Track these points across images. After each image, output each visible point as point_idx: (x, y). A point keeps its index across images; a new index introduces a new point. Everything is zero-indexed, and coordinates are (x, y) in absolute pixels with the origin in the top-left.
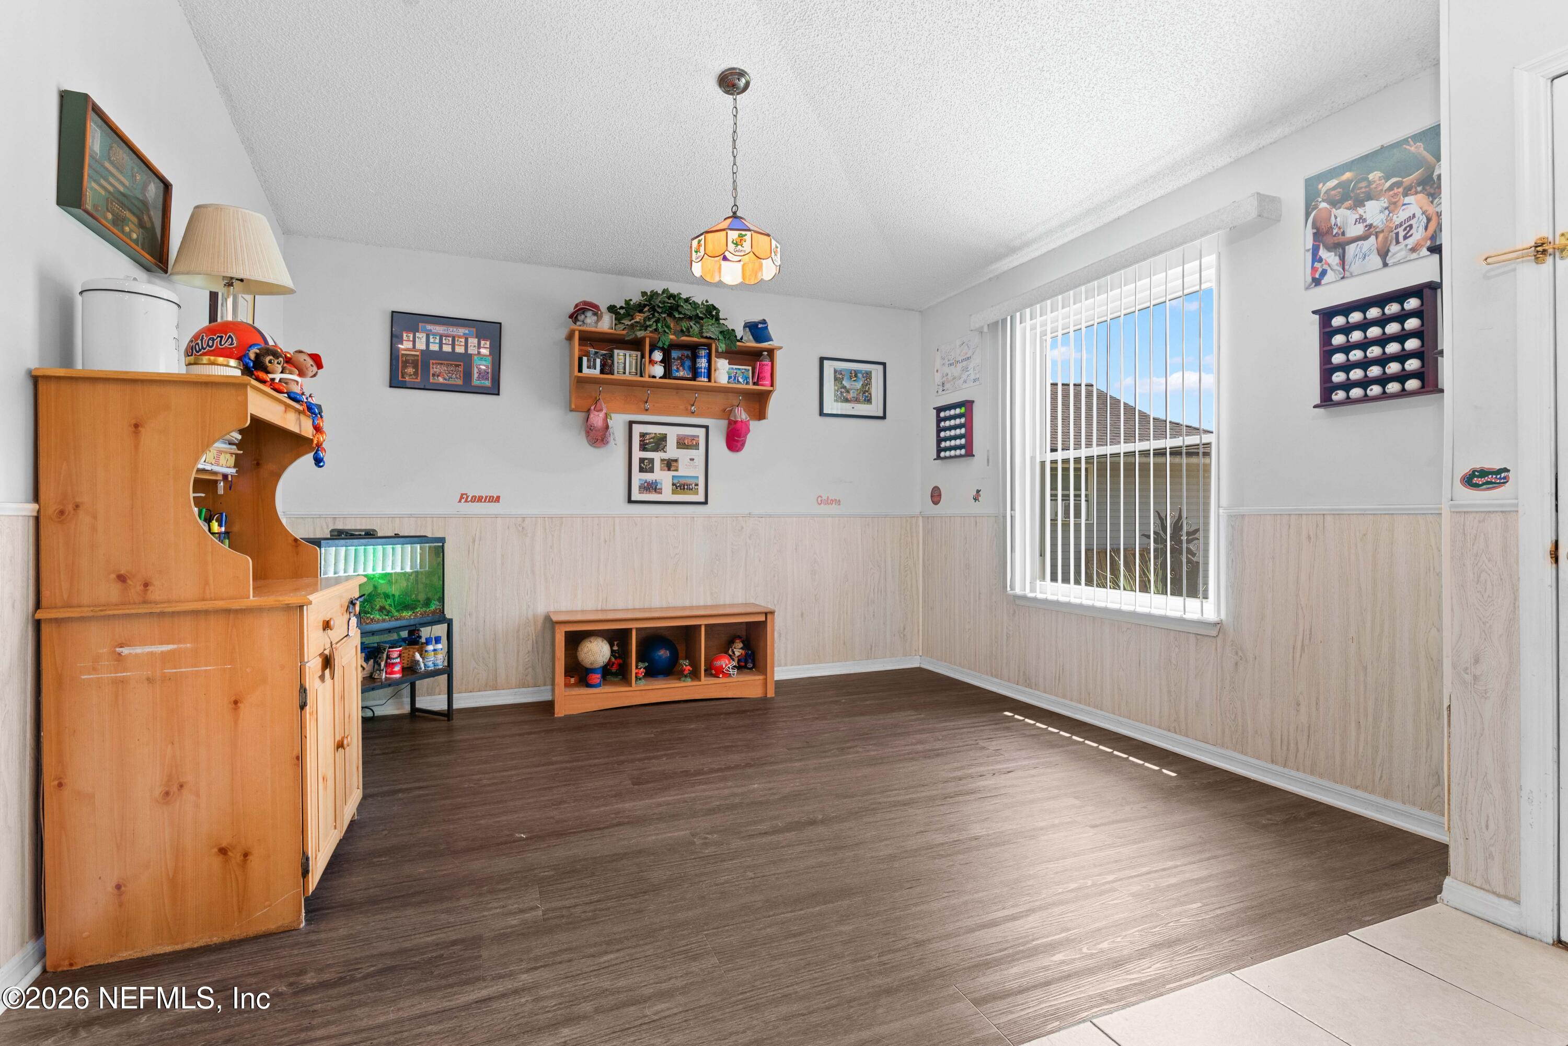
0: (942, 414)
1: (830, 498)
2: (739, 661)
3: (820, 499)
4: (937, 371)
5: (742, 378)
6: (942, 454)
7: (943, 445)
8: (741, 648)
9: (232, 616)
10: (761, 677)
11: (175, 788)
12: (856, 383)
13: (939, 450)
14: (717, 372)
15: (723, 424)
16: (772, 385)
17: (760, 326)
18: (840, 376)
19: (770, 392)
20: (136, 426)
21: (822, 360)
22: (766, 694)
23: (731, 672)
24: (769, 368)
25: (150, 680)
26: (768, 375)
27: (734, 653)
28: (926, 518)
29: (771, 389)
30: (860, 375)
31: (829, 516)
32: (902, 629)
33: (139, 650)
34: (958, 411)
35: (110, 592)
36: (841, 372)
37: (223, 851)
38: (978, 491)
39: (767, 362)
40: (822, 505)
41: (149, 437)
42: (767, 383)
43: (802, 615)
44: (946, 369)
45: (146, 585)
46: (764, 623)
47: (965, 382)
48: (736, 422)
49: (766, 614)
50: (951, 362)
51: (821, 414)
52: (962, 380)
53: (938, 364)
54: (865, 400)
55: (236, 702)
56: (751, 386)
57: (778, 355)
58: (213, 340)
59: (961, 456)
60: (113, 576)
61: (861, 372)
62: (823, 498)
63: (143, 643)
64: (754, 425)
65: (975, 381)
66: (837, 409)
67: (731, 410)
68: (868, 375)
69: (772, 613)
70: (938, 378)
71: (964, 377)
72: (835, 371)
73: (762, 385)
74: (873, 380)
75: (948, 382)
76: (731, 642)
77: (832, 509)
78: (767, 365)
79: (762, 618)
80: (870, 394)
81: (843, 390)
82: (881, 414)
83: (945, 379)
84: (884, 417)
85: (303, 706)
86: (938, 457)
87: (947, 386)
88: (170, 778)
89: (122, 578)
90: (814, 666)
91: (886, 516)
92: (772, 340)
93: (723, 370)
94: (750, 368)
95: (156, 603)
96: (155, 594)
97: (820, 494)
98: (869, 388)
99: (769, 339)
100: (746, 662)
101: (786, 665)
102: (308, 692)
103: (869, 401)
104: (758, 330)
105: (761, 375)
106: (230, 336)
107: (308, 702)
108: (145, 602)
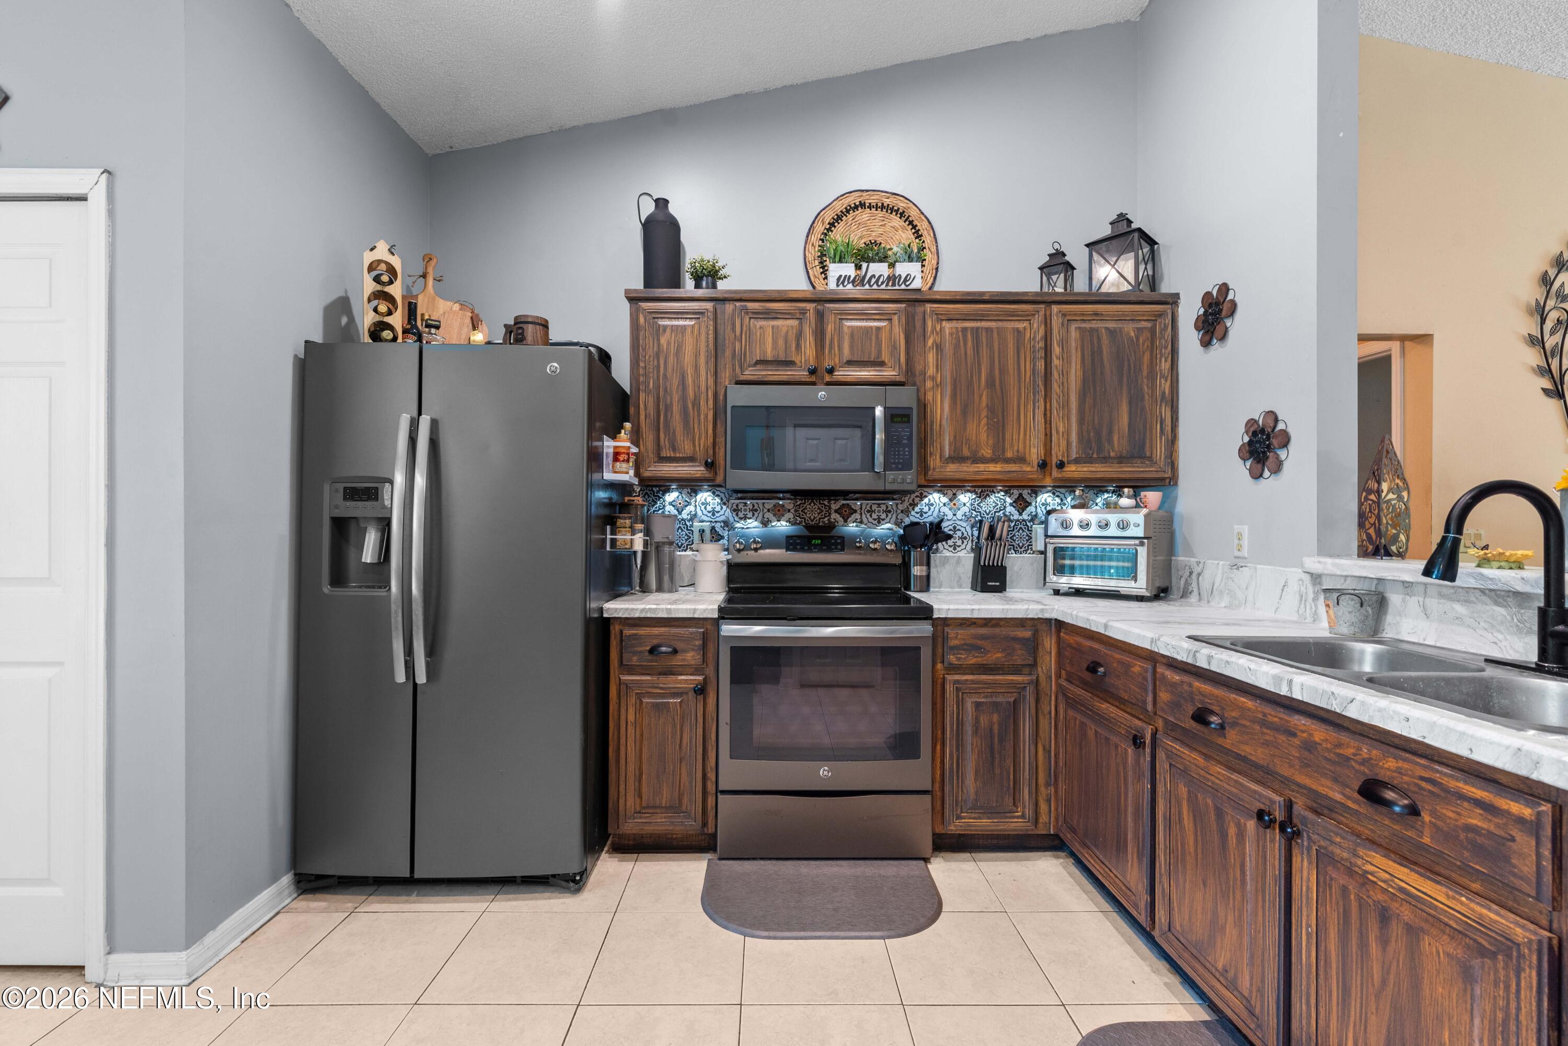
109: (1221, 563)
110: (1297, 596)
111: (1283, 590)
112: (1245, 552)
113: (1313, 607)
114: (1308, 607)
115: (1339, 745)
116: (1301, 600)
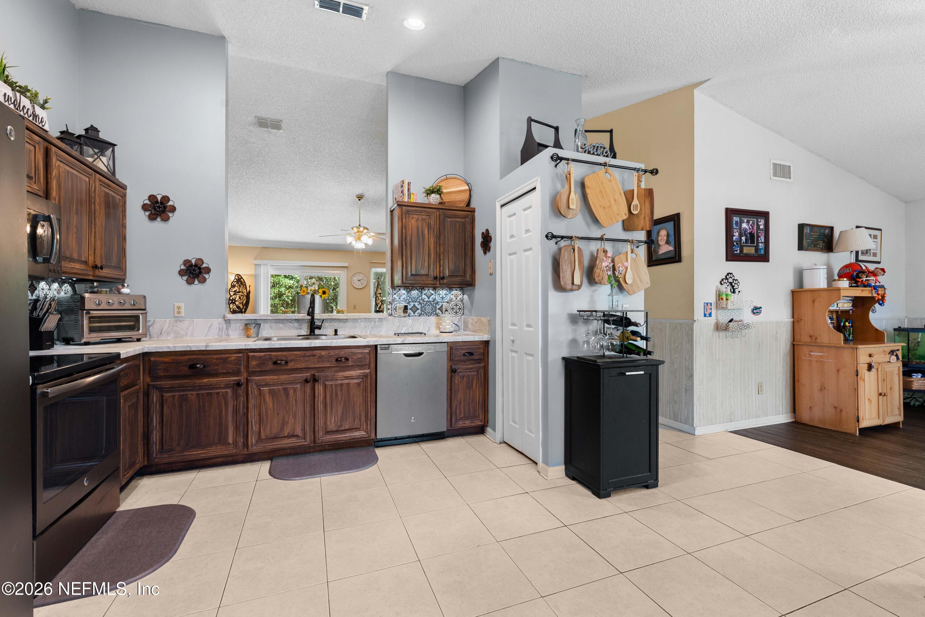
9: (837, 349)
11: (823, 388)
20: (814, 301)
25: (817, 361)
33: (814, 354)
35: (808, 339)
37: (835, 408)
41: (816, 303)
45: (816, 338)
55: (838, 371)
58: (844, 270)
60: (809, 336)
63: (815, 352)
85: (857, 375)
88: (822, 386)
89: (811, 336)
95: (818, 343)
96: (818, 341)
102: (859, 372)
106: (849, 269)
107: (859, 374)
108: (816, 342)
109: (168, 320)
110: (218, 329)
111: (210, 328)
112: (183, 314)
113: (226, 332)
114: (223, 332)
115: (330, 353)
116: (220, 330)
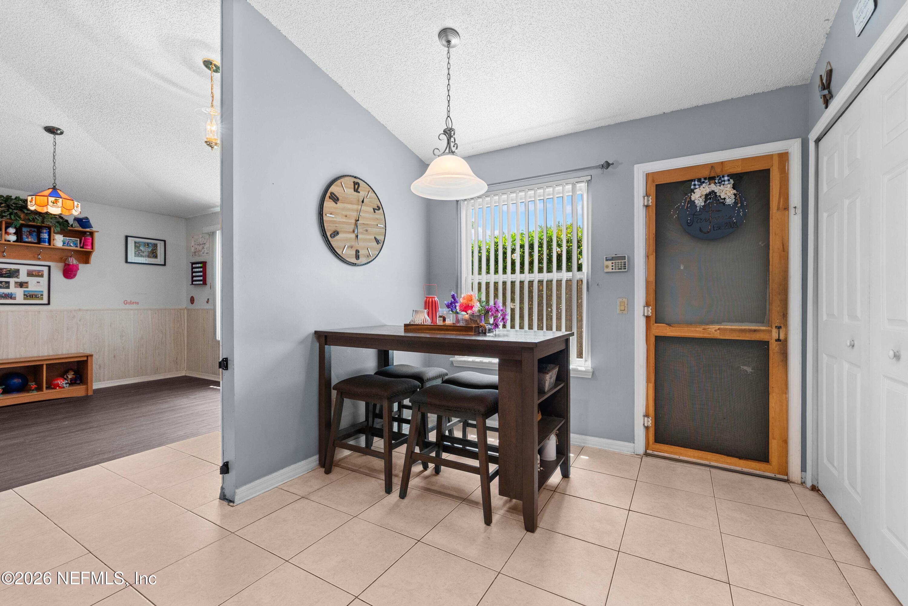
0: (194, 266)
1: (132, 301)
2: (71, 381)
3: (126, 302)
4: (193, 246)
5: (73, 244)
6: (194, 283)
7: (194, 279)
8: (73, 375)
10: (84, 386)
12: (149, 249)
13: (193, 281)
14: (55, 241)
15: (61, 265)
16: (92, 249)
17: (84, 220)
18: (138, 245)
19: (91, 252)
21: (127, 237)
22: (88, 394)
23: (65, 385)
24: (90, 241)
26: (90, 244)
27: (67, 377)
28: (188, 310)
29: (92, 250)
30: (150, 245)
31: (132, 309)
32: (175, 359)
34: (200, 265)
36: (139, 243)
38: (208, 299)
39: (89, 238)
40: (127, 305)
42: (89, 247)
43: (114, 356)
44: (196, 247)
46: (86, 362)
47: (203, 253)
48: (69, 265)
49: (87, 357)
50: (198, 244)
51: (126, 261)
52: (202, 252)
53: (193, 244)
54: (153, 256)
56: (78, 249)
57: (96, 235)
59: (201, 284)
61: (151, 243)
62: (128, 301)
64: (81, 266)
65: (207, 253)
66: (137, 260)
67: (67, 259)
68: (155, 246)
69: (91, 356)
70: (193, 250)
71: (203, 251)
72: (135, 242)
73: (86, 248)
74: (158, 248)
75: (197, 252)
76: (66, 372)
77: (134, 306)
78: (89, 239)
79: (85, 359)
80: (157, 254)
81: (140, 251)
82: (163, 263)
83: (196, 250)
84: (165, 265)
86: (192, 284)
87: (196, 254)
90: (122, 380)
91: (166, 309)
92: (92, 228)
93: (59, 240)
94: (78, 239)
97: (126, 300)
98: (156, 251)
99: (90, 226)
100: (76, 381)
101: (104, 381)
103: (156, 257)
104: (83, 222)
105: (85, 244)
